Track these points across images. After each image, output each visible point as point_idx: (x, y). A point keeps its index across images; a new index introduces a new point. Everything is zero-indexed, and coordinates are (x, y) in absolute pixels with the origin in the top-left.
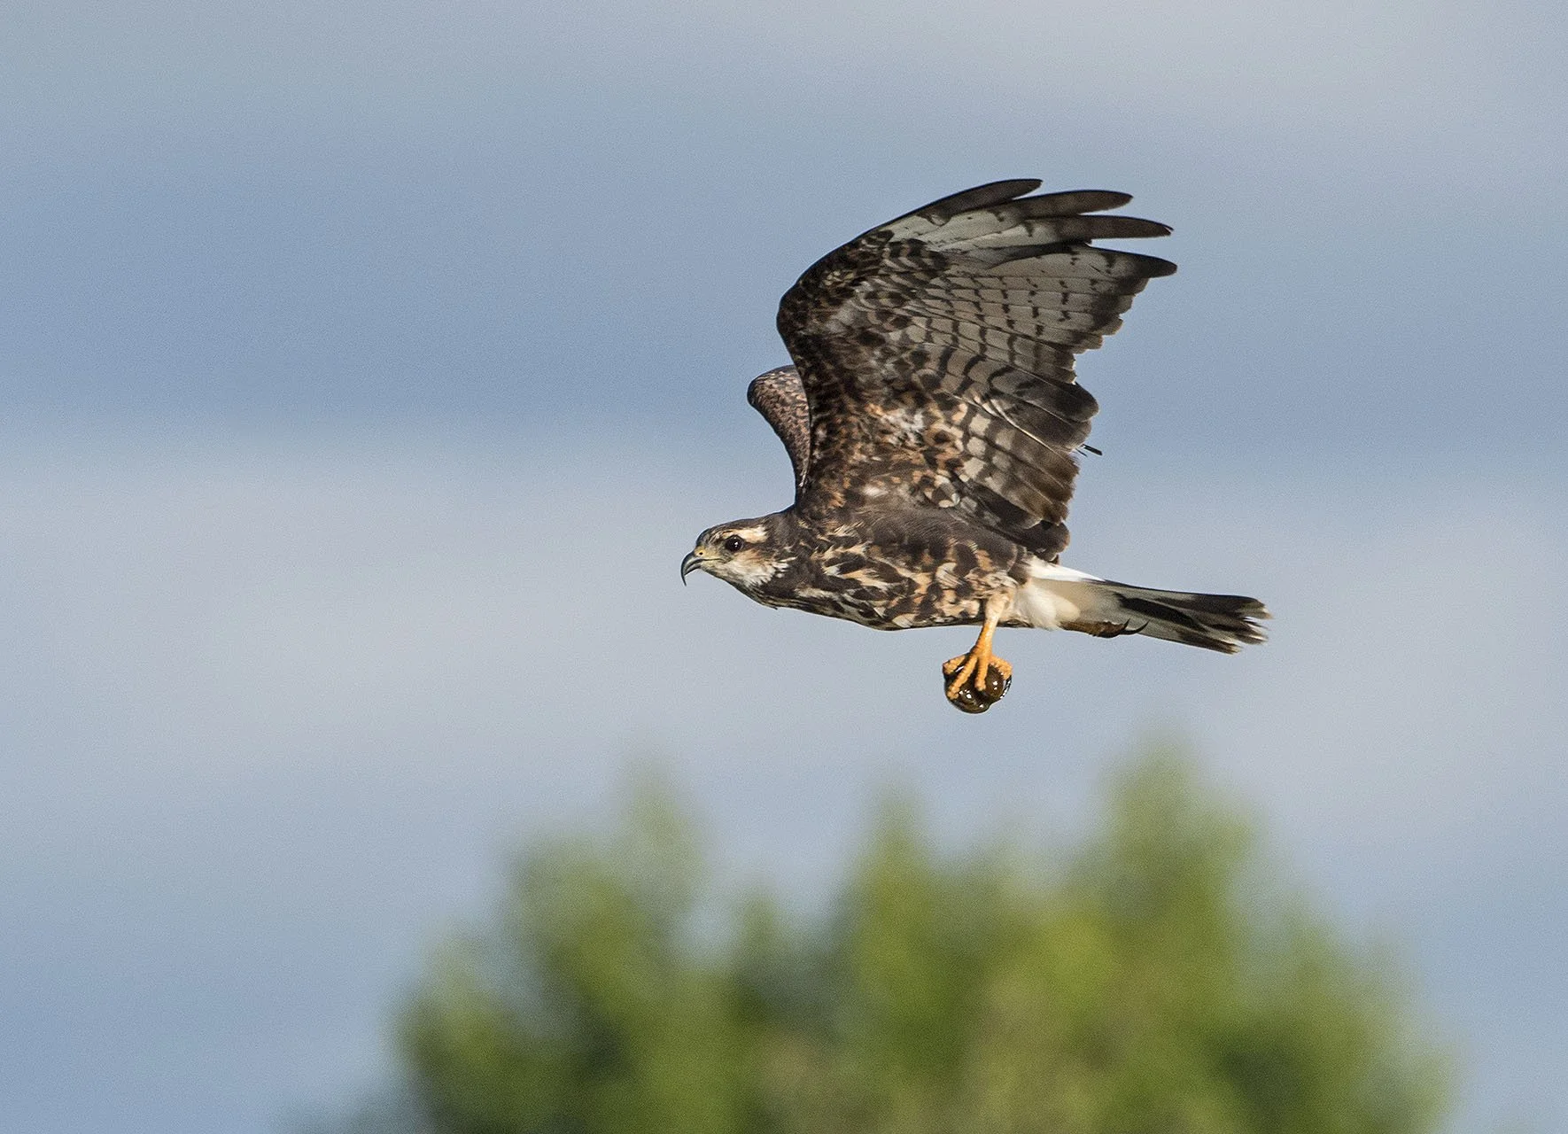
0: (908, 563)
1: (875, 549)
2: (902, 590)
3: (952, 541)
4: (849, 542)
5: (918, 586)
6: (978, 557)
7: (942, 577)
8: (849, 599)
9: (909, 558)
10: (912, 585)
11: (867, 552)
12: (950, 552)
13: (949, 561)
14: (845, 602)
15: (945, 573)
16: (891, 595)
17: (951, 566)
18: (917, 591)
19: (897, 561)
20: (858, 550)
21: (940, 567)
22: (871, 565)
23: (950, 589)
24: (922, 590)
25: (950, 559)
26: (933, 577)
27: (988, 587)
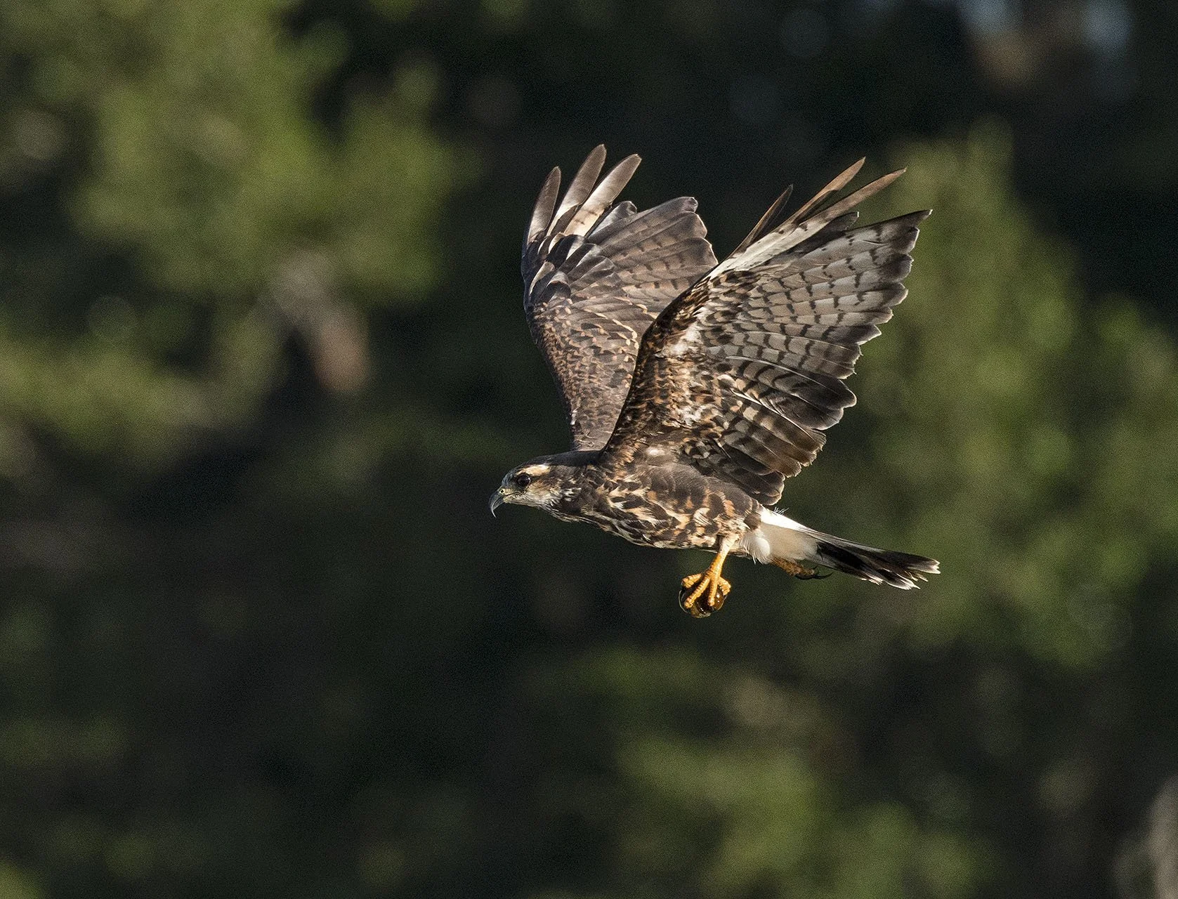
0: (674, 506)
1: (652, 494)
2: (666, 525)
3: (707, 492)
4: (633, 486)
5: (679, 523)
6: (725, 505)
7: (698, 518)
8: (625, 525)
9: (675, 502)
10: (675, 522)
11: (646, 496)
12: (706, 500)
13: (705, 507)
14: (621, 527)
15: (700, 515)
16: (658, 527)
17: (705, 511)
18: (677, 527)
19: (667, 504)
20: (639, 493)
21: (698, 510)
22: (647, 505)
23: (702, 526)
24: (682, 527)
25: (706, 505)
26: (691, 518)
27: (728, 528)
